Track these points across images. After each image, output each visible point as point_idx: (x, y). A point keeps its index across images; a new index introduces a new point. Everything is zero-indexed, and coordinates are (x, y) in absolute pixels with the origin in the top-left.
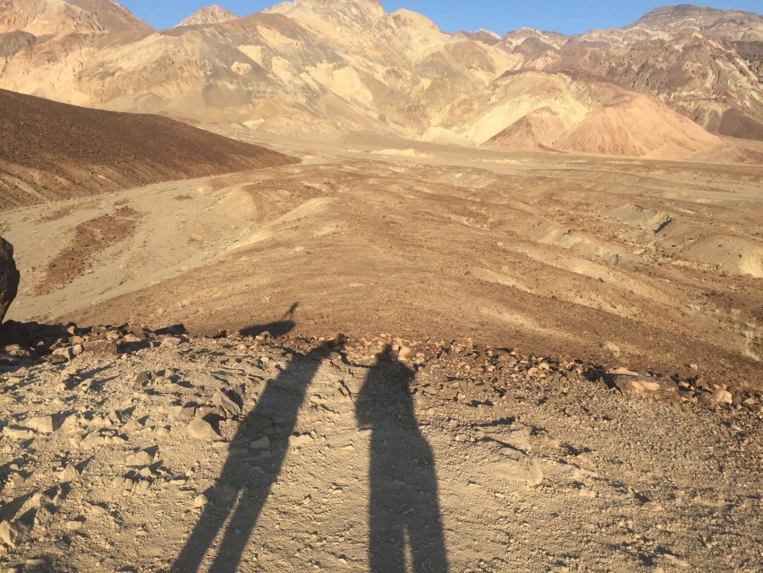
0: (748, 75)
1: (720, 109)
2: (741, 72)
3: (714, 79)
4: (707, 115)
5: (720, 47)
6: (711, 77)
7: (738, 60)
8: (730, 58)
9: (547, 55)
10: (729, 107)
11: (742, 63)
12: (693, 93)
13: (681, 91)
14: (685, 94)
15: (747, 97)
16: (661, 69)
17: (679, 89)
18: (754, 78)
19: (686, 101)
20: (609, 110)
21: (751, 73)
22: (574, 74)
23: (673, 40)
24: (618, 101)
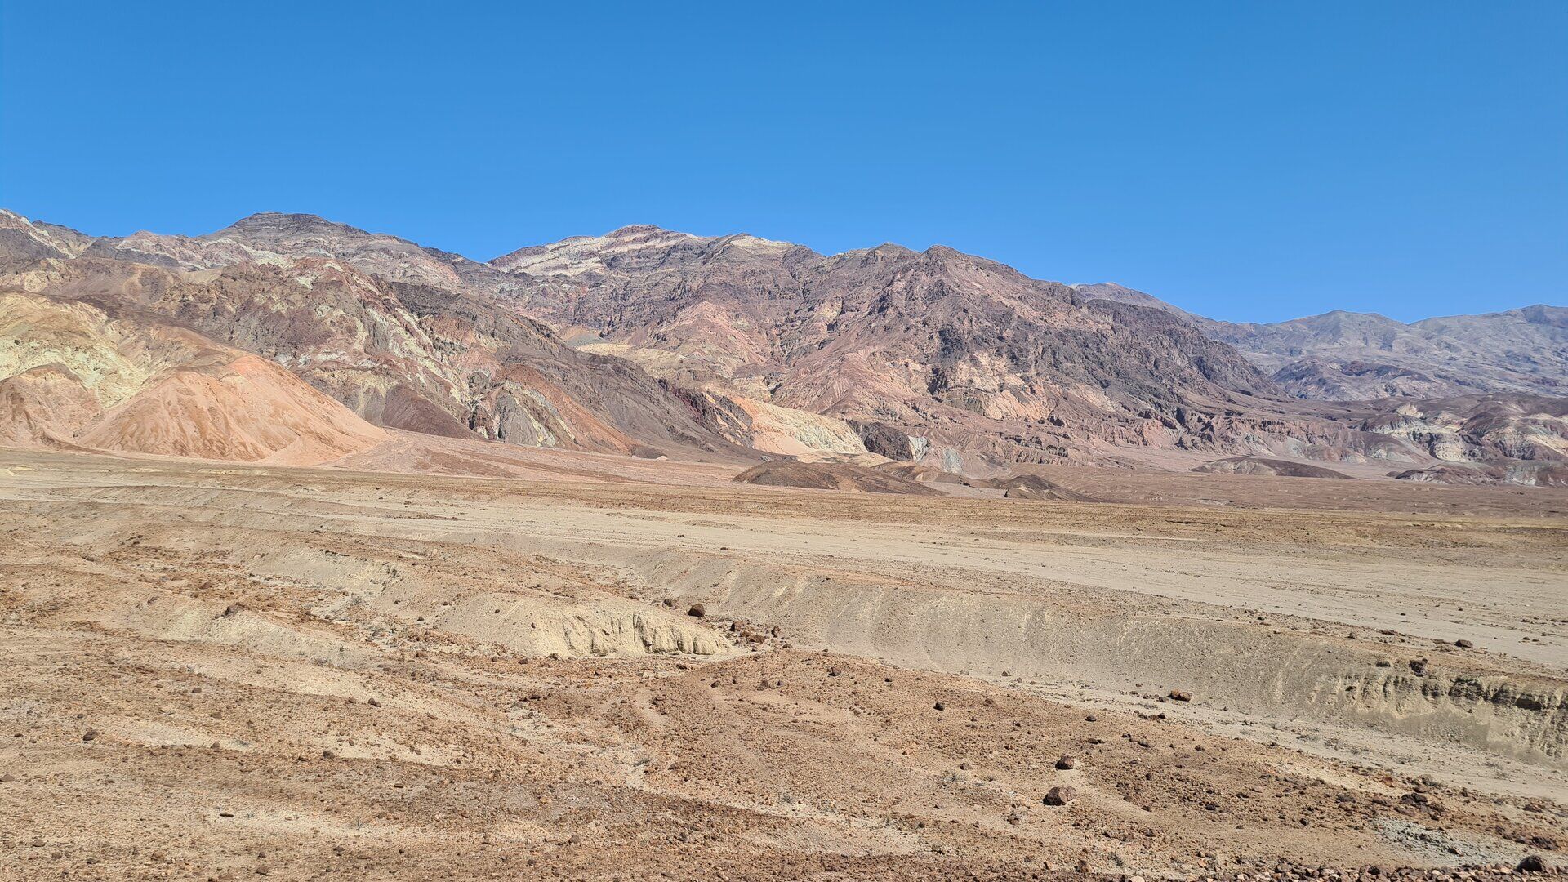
0: (419, 336)
1: (382, 386)
2: (407, 330)
3: (367, 337)
4: (361, 393)
5: (371, 288)
6: (362, 333)
7: (401, 312)
8: (388, 308)
9: (49, 266)
10: (395, 383)
11: (407, 317)
12: (335, 356)
13: (315, 353)
14: (322, 357)
15: (420, 369)
16: (278, 313)
17: (312, 348)
18: (426, 340)
19: (326, 370)
20: (188, 376)
21: (420, 331)
22: (111, 307)
23: (295, 269)
24: (203, 362)
